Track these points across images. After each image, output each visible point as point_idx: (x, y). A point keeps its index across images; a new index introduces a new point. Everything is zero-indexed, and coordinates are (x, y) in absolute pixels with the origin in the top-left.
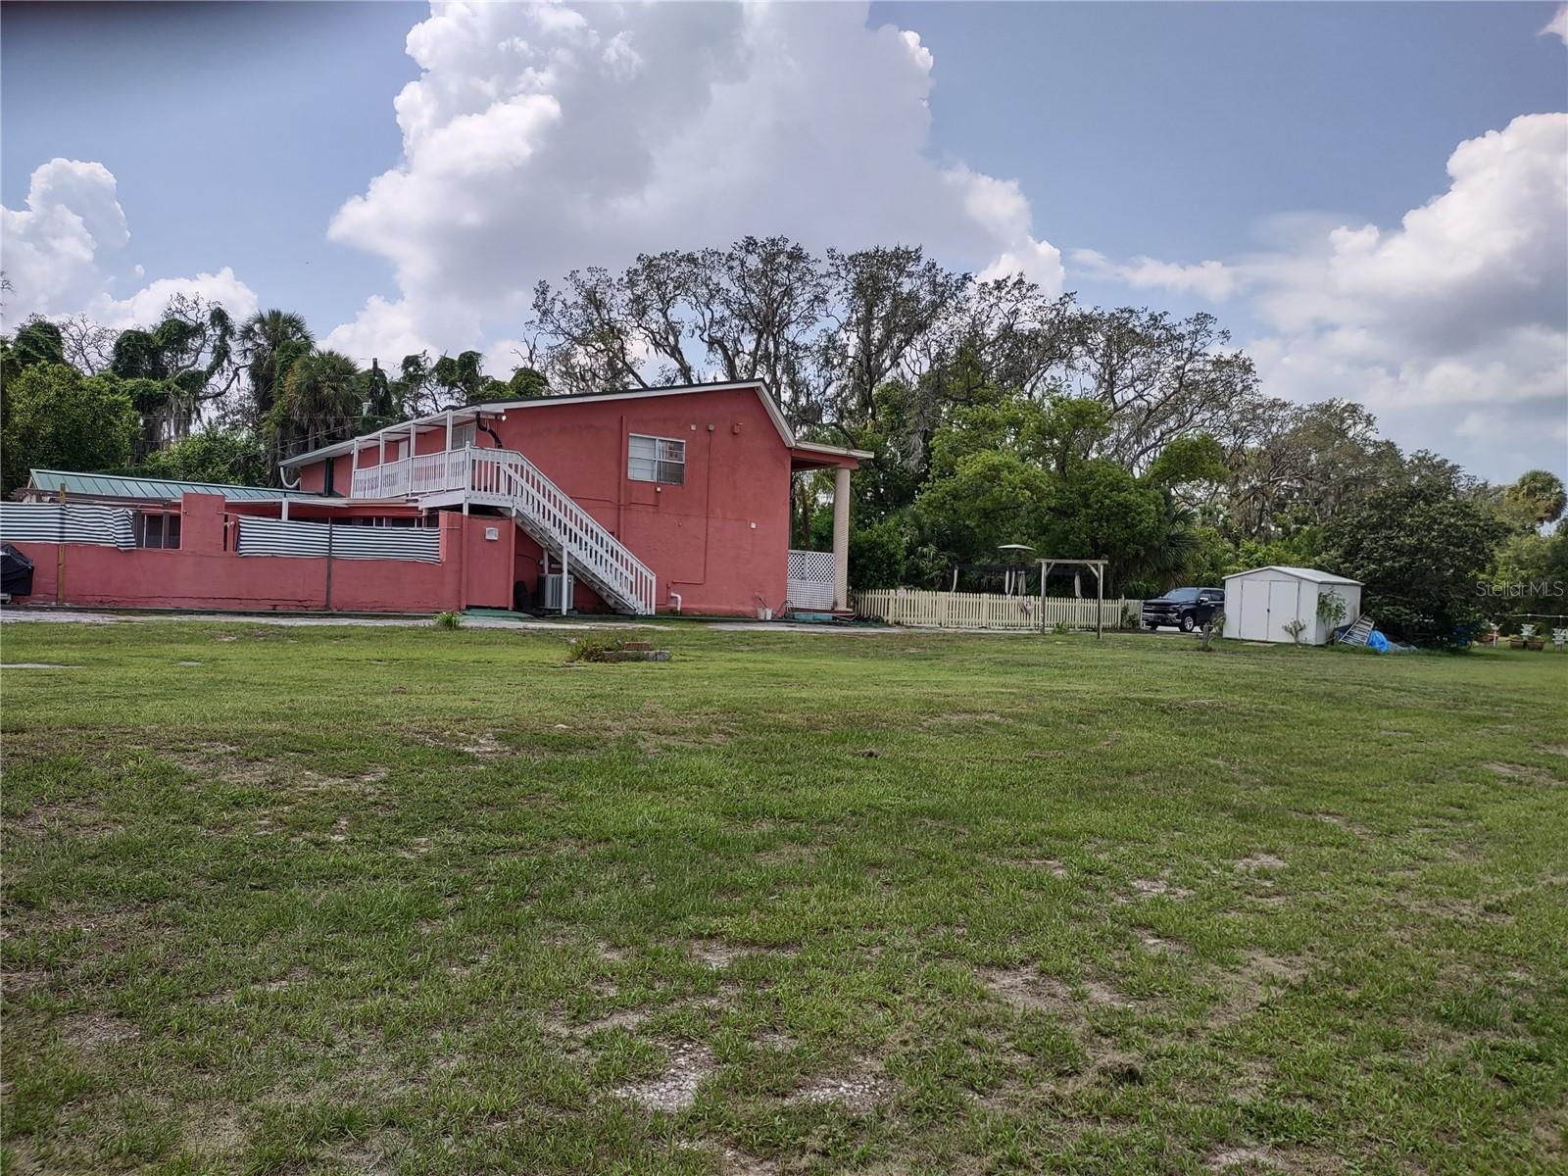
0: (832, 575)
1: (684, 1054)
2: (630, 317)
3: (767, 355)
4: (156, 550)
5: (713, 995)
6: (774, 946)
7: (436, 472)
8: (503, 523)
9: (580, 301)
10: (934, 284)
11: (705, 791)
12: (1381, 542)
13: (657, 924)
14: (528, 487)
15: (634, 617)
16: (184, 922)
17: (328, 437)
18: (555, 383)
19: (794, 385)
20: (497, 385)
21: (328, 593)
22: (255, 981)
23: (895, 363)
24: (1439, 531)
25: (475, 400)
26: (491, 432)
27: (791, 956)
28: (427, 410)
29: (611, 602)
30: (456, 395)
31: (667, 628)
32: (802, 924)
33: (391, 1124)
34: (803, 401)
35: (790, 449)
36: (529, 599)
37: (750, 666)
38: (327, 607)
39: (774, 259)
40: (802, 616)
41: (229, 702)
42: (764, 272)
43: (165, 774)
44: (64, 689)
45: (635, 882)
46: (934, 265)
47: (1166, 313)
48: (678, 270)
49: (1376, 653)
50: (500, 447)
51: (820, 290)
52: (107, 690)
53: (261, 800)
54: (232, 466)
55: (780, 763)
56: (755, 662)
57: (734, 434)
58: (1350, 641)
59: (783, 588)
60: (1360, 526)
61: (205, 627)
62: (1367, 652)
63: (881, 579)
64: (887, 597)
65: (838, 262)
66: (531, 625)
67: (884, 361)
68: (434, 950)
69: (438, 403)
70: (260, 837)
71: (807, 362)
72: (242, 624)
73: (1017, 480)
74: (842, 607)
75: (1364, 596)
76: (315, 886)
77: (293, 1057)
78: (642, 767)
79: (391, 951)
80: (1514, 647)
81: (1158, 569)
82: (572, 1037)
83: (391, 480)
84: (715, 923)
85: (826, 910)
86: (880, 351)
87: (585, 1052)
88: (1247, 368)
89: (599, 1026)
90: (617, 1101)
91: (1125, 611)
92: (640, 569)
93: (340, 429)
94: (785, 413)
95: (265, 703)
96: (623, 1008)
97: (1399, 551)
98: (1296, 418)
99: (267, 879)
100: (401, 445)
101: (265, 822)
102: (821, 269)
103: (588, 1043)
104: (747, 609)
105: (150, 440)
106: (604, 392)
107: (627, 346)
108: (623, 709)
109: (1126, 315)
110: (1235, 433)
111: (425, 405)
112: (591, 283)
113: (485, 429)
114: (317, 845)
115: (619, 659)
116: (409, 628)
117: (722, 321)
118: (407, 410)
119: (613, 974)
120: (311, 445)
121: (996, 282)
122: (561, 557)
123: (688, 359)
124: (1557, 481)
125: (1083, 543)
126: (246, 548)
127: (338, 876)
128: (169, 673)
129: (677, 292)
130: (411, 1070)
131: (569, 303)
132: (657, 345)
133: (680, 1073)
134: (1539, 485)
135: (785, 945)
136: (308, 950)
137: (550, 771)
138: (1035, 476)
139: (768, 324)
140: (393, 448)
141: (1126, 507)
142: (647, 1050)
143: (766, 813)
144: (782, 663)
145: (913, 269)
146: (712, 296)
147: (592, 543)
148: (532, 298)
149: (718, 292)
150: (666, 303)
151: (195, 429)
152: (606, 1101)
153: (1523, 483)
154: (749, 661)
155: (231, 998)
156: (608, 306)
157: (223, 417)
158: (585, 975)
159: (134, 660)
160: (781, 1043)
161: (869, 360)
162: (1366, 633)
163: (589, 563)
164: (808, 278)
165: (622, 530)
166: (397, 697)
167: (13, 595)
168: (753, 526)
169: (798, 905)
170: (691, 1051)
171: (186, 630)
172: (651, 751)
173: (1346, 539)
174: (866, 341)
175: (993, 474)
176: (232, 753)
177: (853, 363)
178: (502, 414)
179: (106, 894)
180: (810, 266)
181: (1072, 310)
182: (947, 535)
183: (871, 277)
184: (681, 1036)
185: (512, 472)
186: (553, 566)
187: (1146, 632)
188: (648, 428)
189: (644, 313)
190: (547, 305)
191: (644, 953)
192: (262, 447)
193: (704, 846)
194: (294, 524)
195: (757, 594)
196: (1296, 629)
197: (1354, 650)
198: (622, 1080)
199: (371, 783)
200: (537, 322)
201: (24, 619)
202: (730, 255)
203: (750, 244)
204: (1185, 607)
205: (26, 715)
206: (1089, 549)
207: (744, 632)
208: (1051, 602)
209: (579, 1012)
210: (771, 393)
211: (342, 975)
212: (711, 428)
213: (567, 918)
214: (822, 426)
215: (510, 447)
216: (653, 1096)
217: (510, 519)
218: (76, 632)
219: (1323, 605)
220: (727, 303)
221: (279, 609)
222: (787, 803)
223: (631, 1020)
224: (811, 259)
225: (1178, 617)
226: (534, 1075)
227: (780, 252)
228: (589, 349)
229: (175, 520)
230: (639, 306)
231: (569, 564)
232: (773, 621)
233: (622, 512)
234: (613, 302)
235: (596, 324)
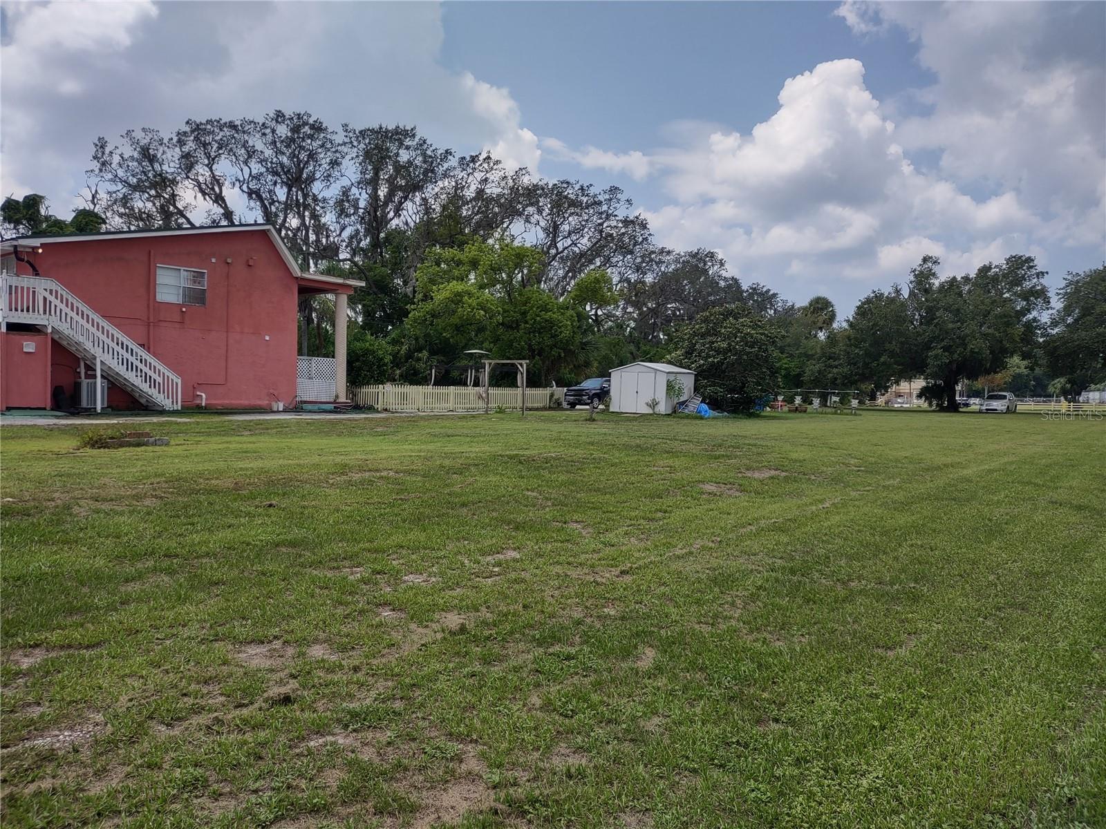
0: (333, 376)
2: (180, 170)
3: (297, 205)
8: (39, 338)
9: (136, 155)
10: (424, 155)
12: (707, 346)
15: (162, 412)
19: (318, 228)
20: (57, 223)
23: (397, 214)
24: (741, 337)
26: (28, 262)
29: (143, 401)
30: (19, 230)
31: (188, 420)
34: (323, 241)
35: (297, 278)
36: (66, 400)
40: (309, 407)
42: (292, 140)
46: (424, 142)
47: (591, 185)
48: (221, 134)
49: (702, 418)
50: (37, 275)
51: (338, 155)
57: (249, 266)
58: (686, 411)
59: (293, 385)
60: (695, 334)
62: (696, 418)
63: (372, 377)
64: (377, 390)
65: (351, 135)
67: (388, 212)
73: (474, 304)
74: (342, 399)
75: (696, 381)
80: (790, 411)
81: (574, 366)
86: (386, 204)
88: (644, 226)
91: (552, 395)
92: (167, 373)
97: (718, 351)
98: (677, 261)
102: (339, 138)
104: (264, 403)
107: (178, 193)
109: (565, 185)
110: (638, 271)
112: (145, 141)
113: (23, 260)
115: (121, 445)
117: (258, 176)
121: (471, 156)
122: (95, 365)
124: (830, 303)
125: (523, 348)
129: (221, 152)
131: (126, 156)
132: (204, 193)
134: (820, 306)
138: (487, 301)
139: (297, 179)
141: (551, 323)
145: (410, 143)
146: (250, 157)
147: (122, 353)
148: (93, 151)
149: (254, 153)
150: (211, 161)
153: (811, 304)
156: (161, 160)
161: (375, 212)
162: (696, 405)
163: (121, 370)
164: (328, 145)
165: (151, 343)
168: (267, 338)
172: (82, 514)
173: (686, 343)
174: (374, 197)
175: (457, 298)
177: (363, 213)
178: (38, 248)
180: (328, 136)
181: (526, 180)
182: (436, 344)
183: (377, 146)
185: (47, 294)
186: (89, 372)
187: (567, 410)
188: (175, 260)
189: (192, 167)
190: (106, 157)
195: (271, 391)
196: (653, 404)
197: (688, 417)
200: (97, 171)
202: (263, 124)
203: (279, 117)
204: (594, 392)
206: (526, 352)
207: (251, 421)
208: (493, 391)
210: (280, 234)
212: (229, 261)
214: (338, 261)
215: (47, 275)
217: (46, 334)
219: (670, 387)
220: (262, 162)
224: (330, 130)
225: (588, 399)
227: (305, 124)
230: (188, 162)
231: (102, 370)
232: (285, 411)
233: (151, 328)
234: (164, 157)
235: (150, 175)
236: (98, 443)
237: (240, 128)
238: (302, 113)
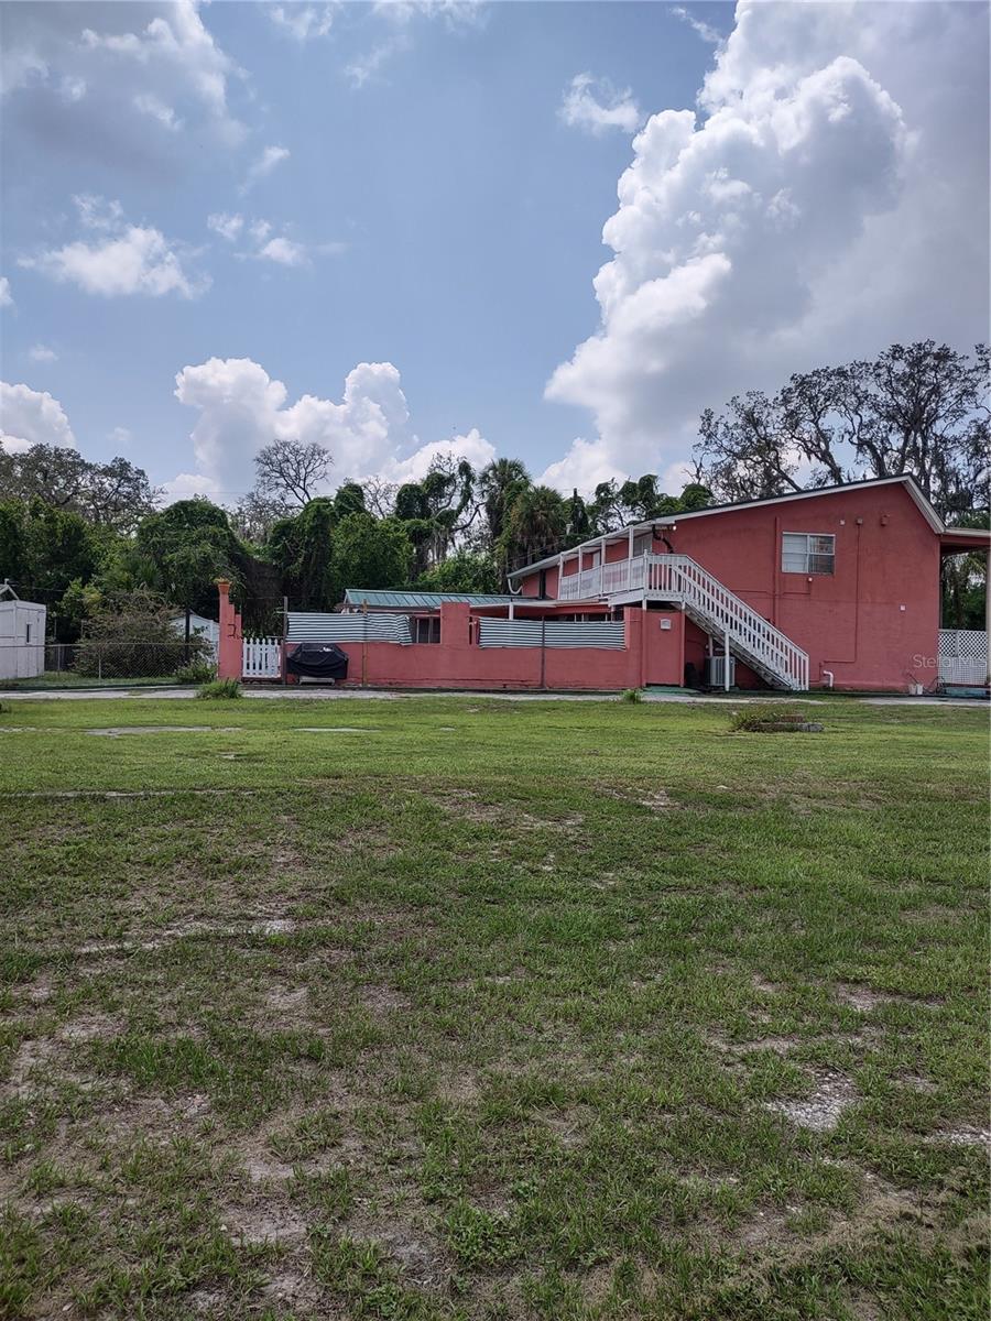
0: (985, 652)
1: (829, 1082)
2: (784, 431)
3: (915, 450)
4: (425, 645)
5: (858, 1034)
6: (918, 997)
7: (621, 577)
8: (674, 614)
9: (740, 421)
11: (853, 851)
13: (806, 966)
14: (695, 584)
15: (789, 693)
16: (440, 923)
17: (541, 553)
18: (719, 493)
19: (944, 475)
20: (670, 501)
21: (543, 674)
22: (488, 974)
25: (652, 515)
26: (664, 540)
27: (934, 1008)
28: (615, 526)
29: (768, 680)
30: (638, 512)
31: (820, 703)
32: (946, 980)
33: (584, 1101)
34: (952, 489)
35: (939, 535)
36: (697, 678)
37: (901, 737)
38: (542, 685)
39: (921, 362)
40: (955, 691)
41: (475, 759)
42: (911, 376)
43: (430, 810)
44: (367, 747)
45: (787, 929)
48: (829, 383)
50: (672, 552)
51: (968, 384)
52: (393, 748)
53: (493, 835)
54: (475, 579)
55: (929, 828)
56: (905, 734)
57: (883, 525)
61: (458, 701)
65: (987, 356)
66: (699, 700)
68: (619, 965)
69: (623, 519)
70: (492, 863)
71: (956, 453)
72: (482, 699)
76: (531, 904)
77: (513, 1037)
78: (796, 827)
79: (586, 962)
82: (729, 1052)
83: (587, 584)
84: (860, 970)
85: (971, 969)
87: (741, 1067)
89: (753, 1046)
90: (767, 1113)
92: (794, 650)
93: (550, 546)
94: (933, 502)
95: (497, 760)
96: (775, 1034)
99: (497, 896)
100: (595, 556)
101: (496, 852)
102: (969, 364)
103: (743, 1060)
104: (898, 685)
105: (421, 563)
106: (762, 498)
107: (783, 456)
108: (777, 775)
111: (614, 522)
112: (750, 406)
113: (659, 539)
114: (532, 873)
115: (775, 730)
116: (602, 702)
117: (872, 422)
118: (600, 527)
119: (767, 1004)
120: (530, 560)
122: (724, 642)
123: (838, 461)
126: (484, 642)
127: (546, 898)
128: (433, 736)
129: (828, 403)
130: (599, 1060)
131: (730, 425)
132: (809, 452)
133: (825, 1098)
135: (929, 998)
136: (525, 954)
137: (713, 824)
139: (915, 420)
140: (588, 557)
142: (795, 1073)
143: (912, 875)
144: (932, 735)
146: (861, 403)
147: (750, 629)
148: (698, 424)
149: (866, 398)
150: (817, 414)
151: (450, 554)
152: (758, 1111)
154: (899, 733)
155: (472, 985)
156: (765, 423)
157: (469, 543)
158: (742, 1002)
159: (410, 726)
160: (922, 1085)
163: (748, 646)
164: (956, 374)
165: (777, 617)
166: (592, 758)
167: (336, 679)
168: (903, 608)
169: (942, 963)
170: (836, 1080)
171: (444, 704)
172: (803, 812)
176: (474, 798)
178: (673, 525)
179: (390, 899)
180: (957, 364)
184: (827, 1066)
185: (681, 572)
186: (718, 649)
188: (799, 526)
189: (797, 425)
190: (712, 429)
191: (794, 989)
192: (495, 564)
193: (850, 900)
194: (517, 622)
195: (908, 671)
198: (773, 1097)
199: (572, 826)
200: (704, 444)
201: (343, 696)
202: (878, 364)
203: (897, 352)
205: (342, 766)
207: (895, 707)
209: (736, 1032)
210: (919, 486)
211: (549, 977)
212: (860, 521)
213: (727, 952)
214: (972, 511)
215: (680, 552)
216: (800, 1114)
217: (680, 611)
218: (374, 705)
220: (875, 407)
221: (508, 688)
222: (933, 867)
223: (782, 1046)
224: (959, 356)
226: (698, 1080)
227: (927, 354)
228: (749, 462)
229: (437, 621)
230: (792, 420)
231: (730, 647)
232: (924, 695)
233: (777, 601)
234: (769, 419)
235: (754, 440)
236: (751, 726)
237: (849, 373)
238: (923, 342)
